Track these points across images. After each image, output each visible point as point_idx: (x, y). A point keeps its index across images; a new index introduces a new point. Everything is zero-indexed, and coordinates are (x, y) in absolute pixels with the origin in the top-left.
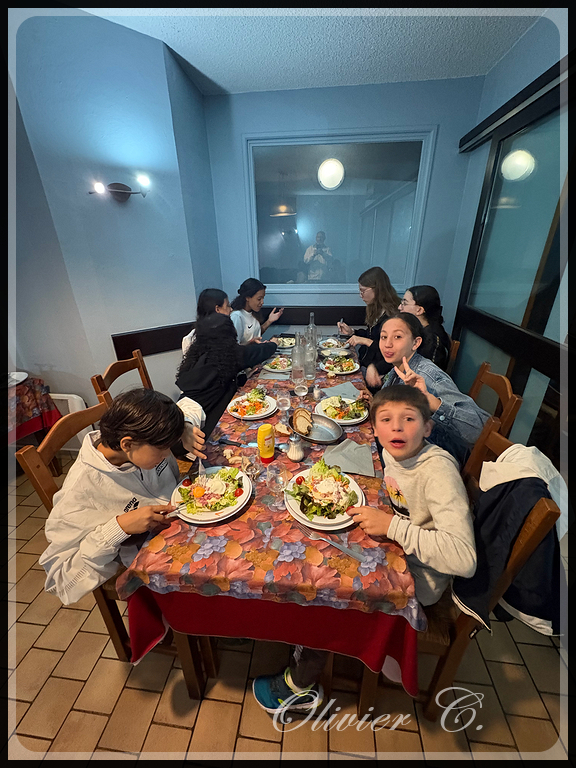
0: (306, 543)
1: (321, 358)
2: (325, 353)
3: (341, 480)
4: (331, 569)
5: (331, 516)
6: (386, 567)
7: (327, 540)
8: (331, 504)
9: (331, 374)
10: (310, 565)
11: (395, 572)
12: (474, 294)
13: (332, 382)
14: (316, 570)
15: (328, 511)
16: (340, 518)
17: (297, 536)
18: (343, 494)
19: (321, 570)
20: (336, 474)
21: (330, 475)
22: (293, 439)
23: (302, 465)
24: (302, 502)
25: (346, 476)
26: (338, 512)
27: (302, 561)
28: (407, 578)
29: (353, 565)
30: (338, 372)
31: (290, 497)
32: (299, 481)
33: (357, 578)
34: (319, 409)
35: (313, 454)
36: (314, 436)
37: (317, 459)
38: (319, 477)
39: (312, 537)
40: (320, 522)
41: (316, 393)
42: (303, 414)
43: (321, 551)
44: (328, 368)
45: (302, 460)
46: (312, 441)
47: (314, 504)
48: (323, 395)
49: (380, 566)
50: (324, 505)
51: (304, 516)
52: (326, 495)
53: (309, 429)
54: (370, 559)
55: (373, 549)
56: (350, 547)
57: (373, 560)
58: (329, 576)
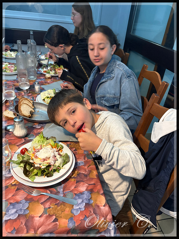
0: (29, 200)
1: (40, 65)
2: (43, 62)
3: (56, 146)
4: (50, 216)
5: (49, 175)
6: (91, 204)
7: (48, 194)
8: (49, 166)
9: (48, 76)
10: (33, 217)
11: (98, 206)
12: (134, 30)
13: (49, 81)
14: (37, 220)
15: (47, 171)
16: (56, 175)
17: (21, 196)
18: (58, 156)
19: (42, 219)
20: (52, 143)
21: (47, 145)
22: (17, 120)
23: (26, 138)
24: (25, 168)
25: (61, 143)
26: (55, 171)
27: (26, 215)
28: (107, 208)
29: (68, 209)
30: (53, 74)
31: (16, 165)
32: (23, 152)
33: (71, 218)
34: (40, 98)
35: (35, 131)
37: (37, 134)
38: (39, 147)
39: (35, 194)
40: (41, 180)
41: (37, 88)
42: (26, 102)
43: (42, 204)
44: (45, 72)
45: (26, 136)
46: (34, 122)
47: (35, 168)
48: (42, 90)
49: (88, 205)
50: (43, 167)
51: (27, 178)
52: (44, 160)
53: (31, 113)
54: (80, 201)
55: (82, 193)
56: (65, 195)
57: (83, 202)
58: (48, 222)
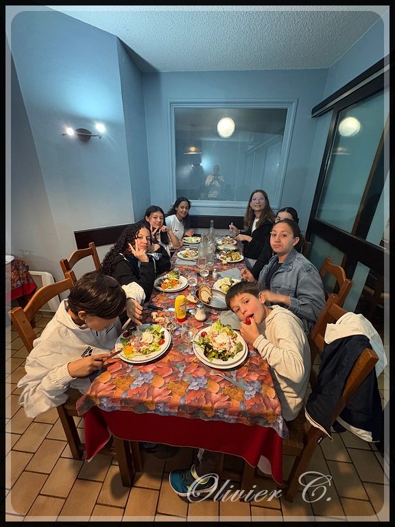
0: (208, 377)
1: (218, 251)
2: (221, 248)
3: (232, 334)
4: (224, 395)
5: (225, 359)
6: (261, 394)
7: (222, 375)
8: (225, 351)
9: (224, 262)
10: (211, 393)
11: (268, 397)
12: (320, 211)
13: (225, 267)
14: (214, 396)
15: (223, 356)
16: (230, 360)
17: (201, 373)
18: (233, 344)
19: (218, 396)
20: (228, 331)
21: (224, 331)
22: (199, 306)
23: (205, 323)
24: (205, 349)
25: (235, 332)
26: (229, 356)
27: (205, 390)
28: (276, 402)
29: (239, 393)
30: (229, 261)
31: (197, 345)
32: (203, 335)
33: (243, 402)
34: (216, 286)
35: (212, 317)
36: (213, 304)
37: (215, 320)
38: (217, 333)
39: (212, 373)
40: (218, 363)
41: (214, 275)
42: (206, 289)
43: (218, 383)
44: (222, 258)
45: (205, 320)
46: (211, 308)
47: (213, 351)
48: (219, 276)
49: (258, 394)
50: (220, 351)
51: (206, 359)
52: (221, 345)
53: (210, 299)
54: (251, 389)
55: (253, 382)
56: (237, 380)
57: (253, 390)
58: (223, 400)
